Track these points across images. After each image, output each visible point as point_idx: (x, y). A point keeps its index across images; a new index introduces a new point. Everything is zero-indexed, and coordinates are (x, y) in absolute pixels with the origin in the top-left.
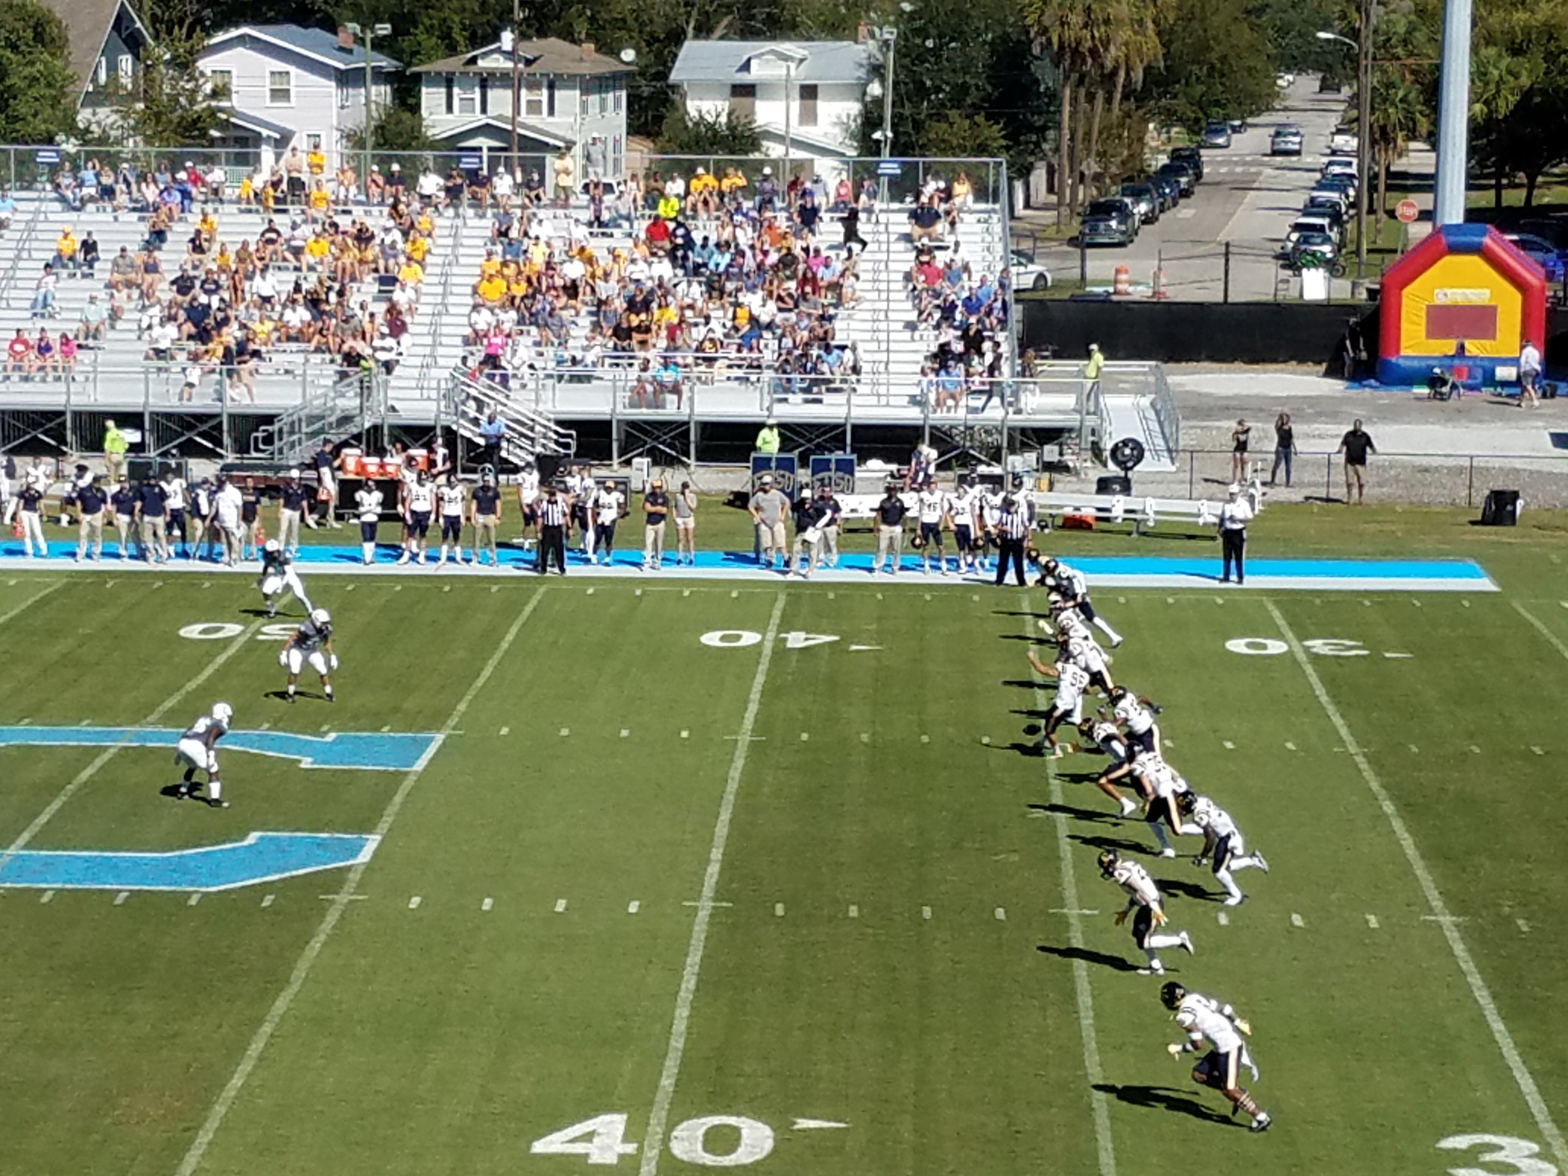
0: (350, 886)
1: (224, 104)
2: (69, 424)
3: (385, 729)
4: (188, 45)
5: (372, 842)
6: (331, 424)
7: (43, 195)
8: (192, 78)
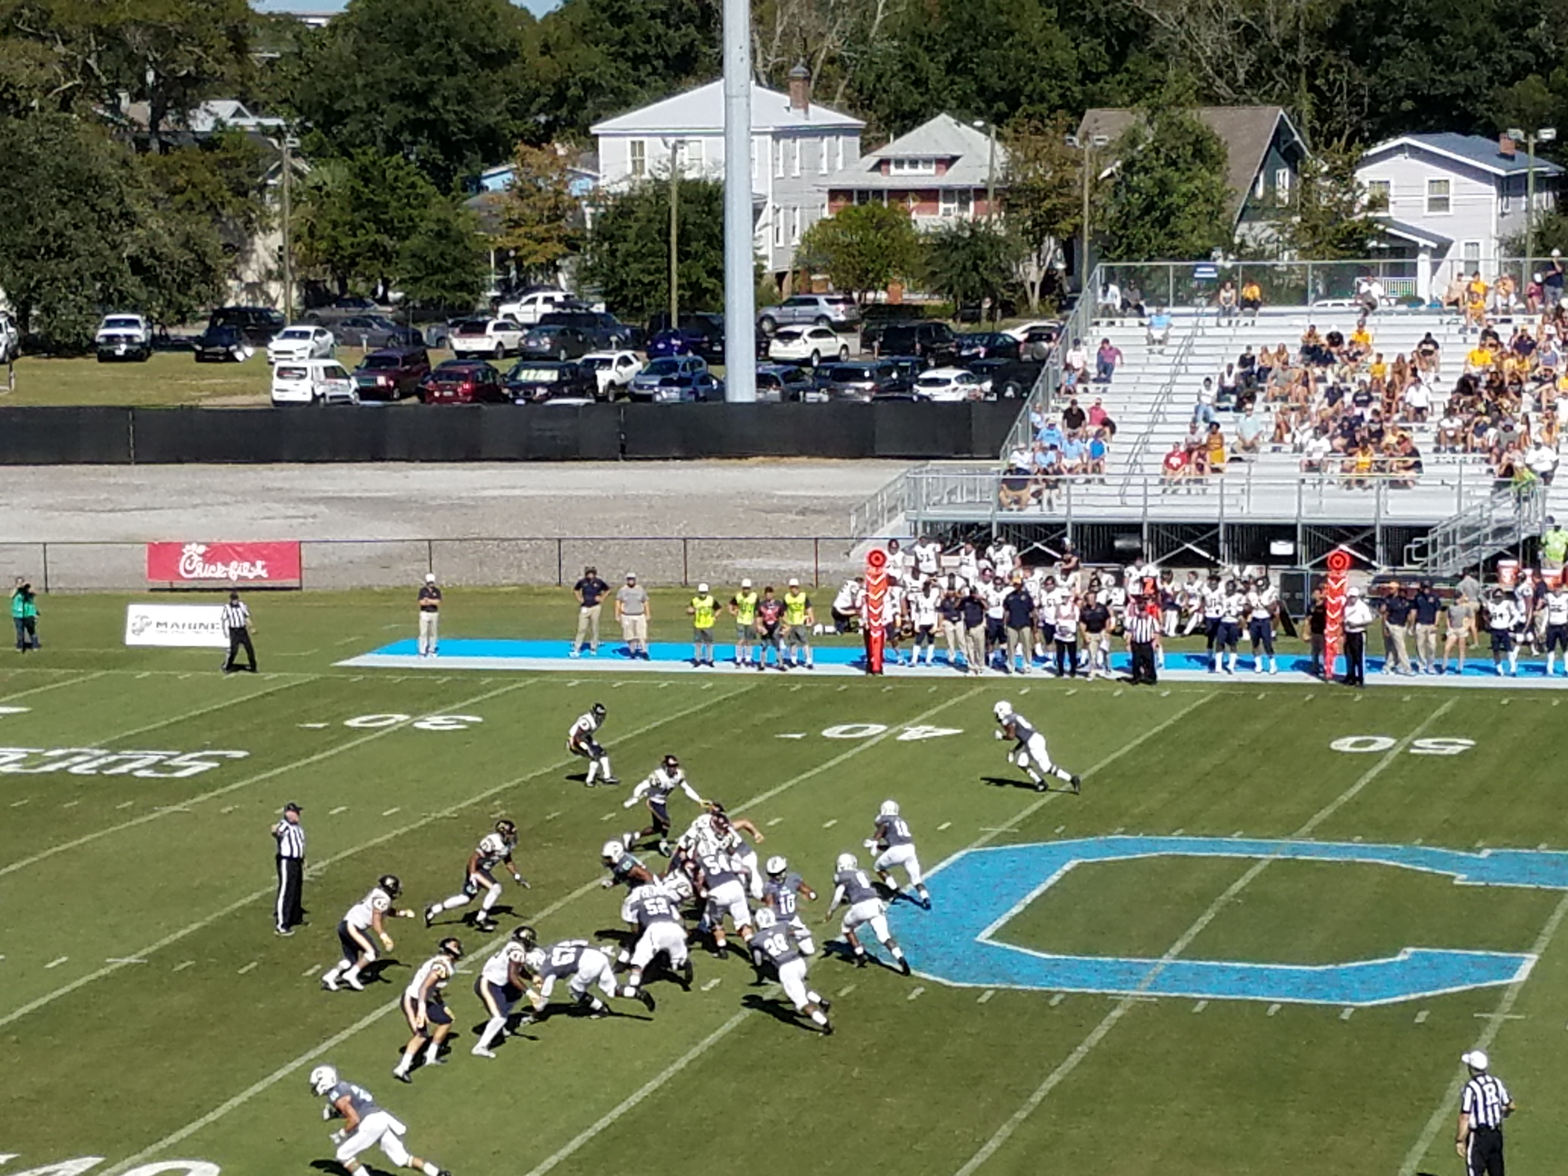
0: (1506, 1006)
1: (1381, 214)
2: (1222, 536)
3: (1542, 846)
4: (1346, 158)
5: (1529, 962)
6: (1486, 537)
7: (1200, 310)
8: (1349, 189)
